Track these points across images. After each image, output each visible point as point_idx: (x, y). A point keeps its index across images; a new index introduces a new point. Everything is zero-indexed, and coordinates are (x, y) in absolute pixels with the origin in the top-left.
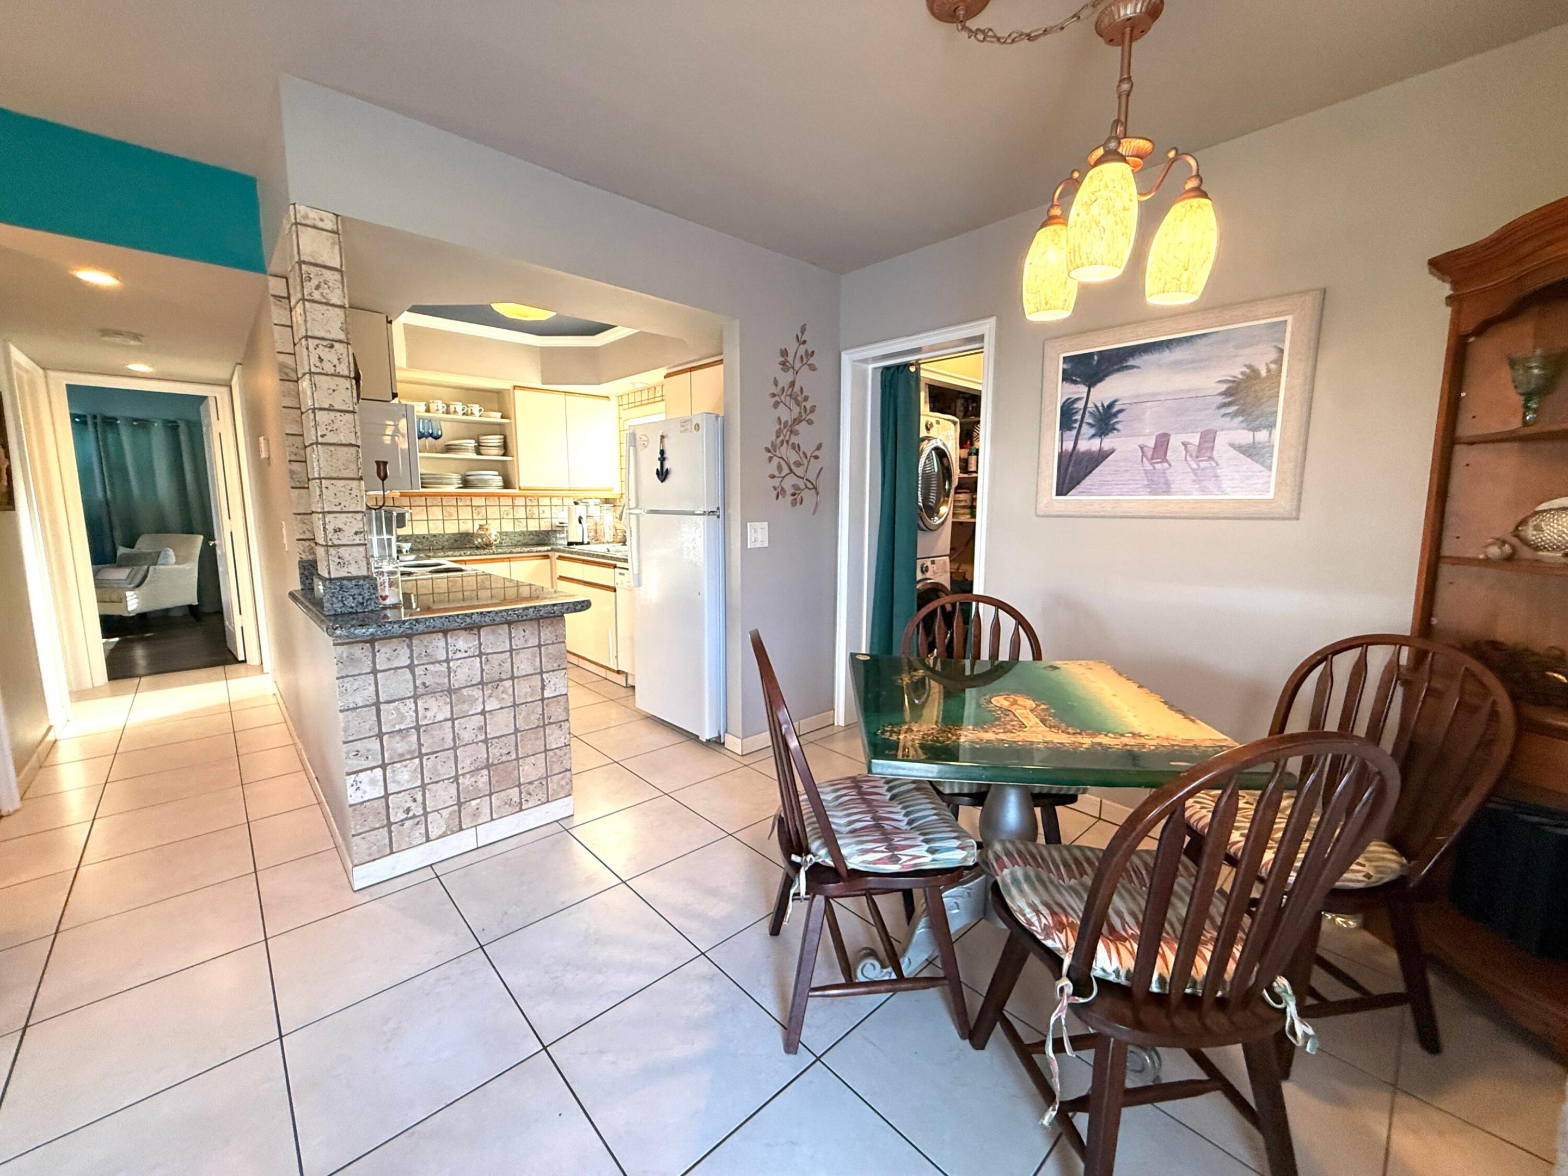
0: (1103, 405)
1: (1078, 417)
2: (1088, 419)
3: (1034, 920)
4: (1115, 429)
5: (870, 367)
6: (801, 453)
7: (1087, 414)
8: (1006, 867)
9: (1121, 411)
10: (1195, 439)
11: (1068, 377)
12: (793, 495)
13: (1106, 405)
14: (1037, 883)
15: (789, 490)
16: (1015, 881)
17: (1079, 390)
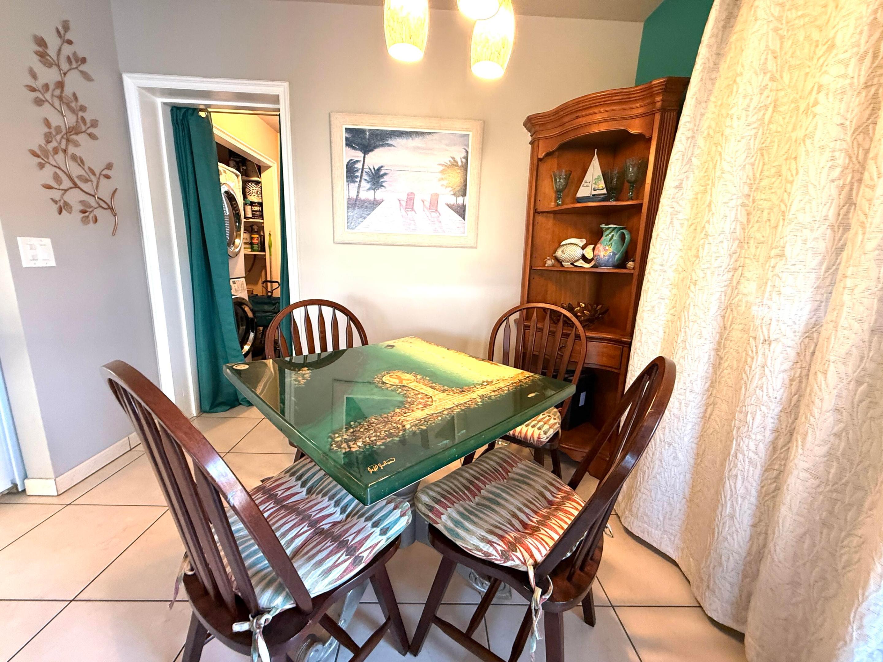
0: (374, 169)
1: (359, 174)
2: (365, 177)
3: (491, 550)
4: (383, 186)
5: (159, 101)
6: (86, 168)
7: (364, 174)
8: (442, 514)
9: (385, 174)
10: (428, 199)
11: (349, 143)
12: (84, 212)
13: (376, 168)
14: (471, 517)
15: (77, 207)
16: (457, 523)
17: (358, 155)
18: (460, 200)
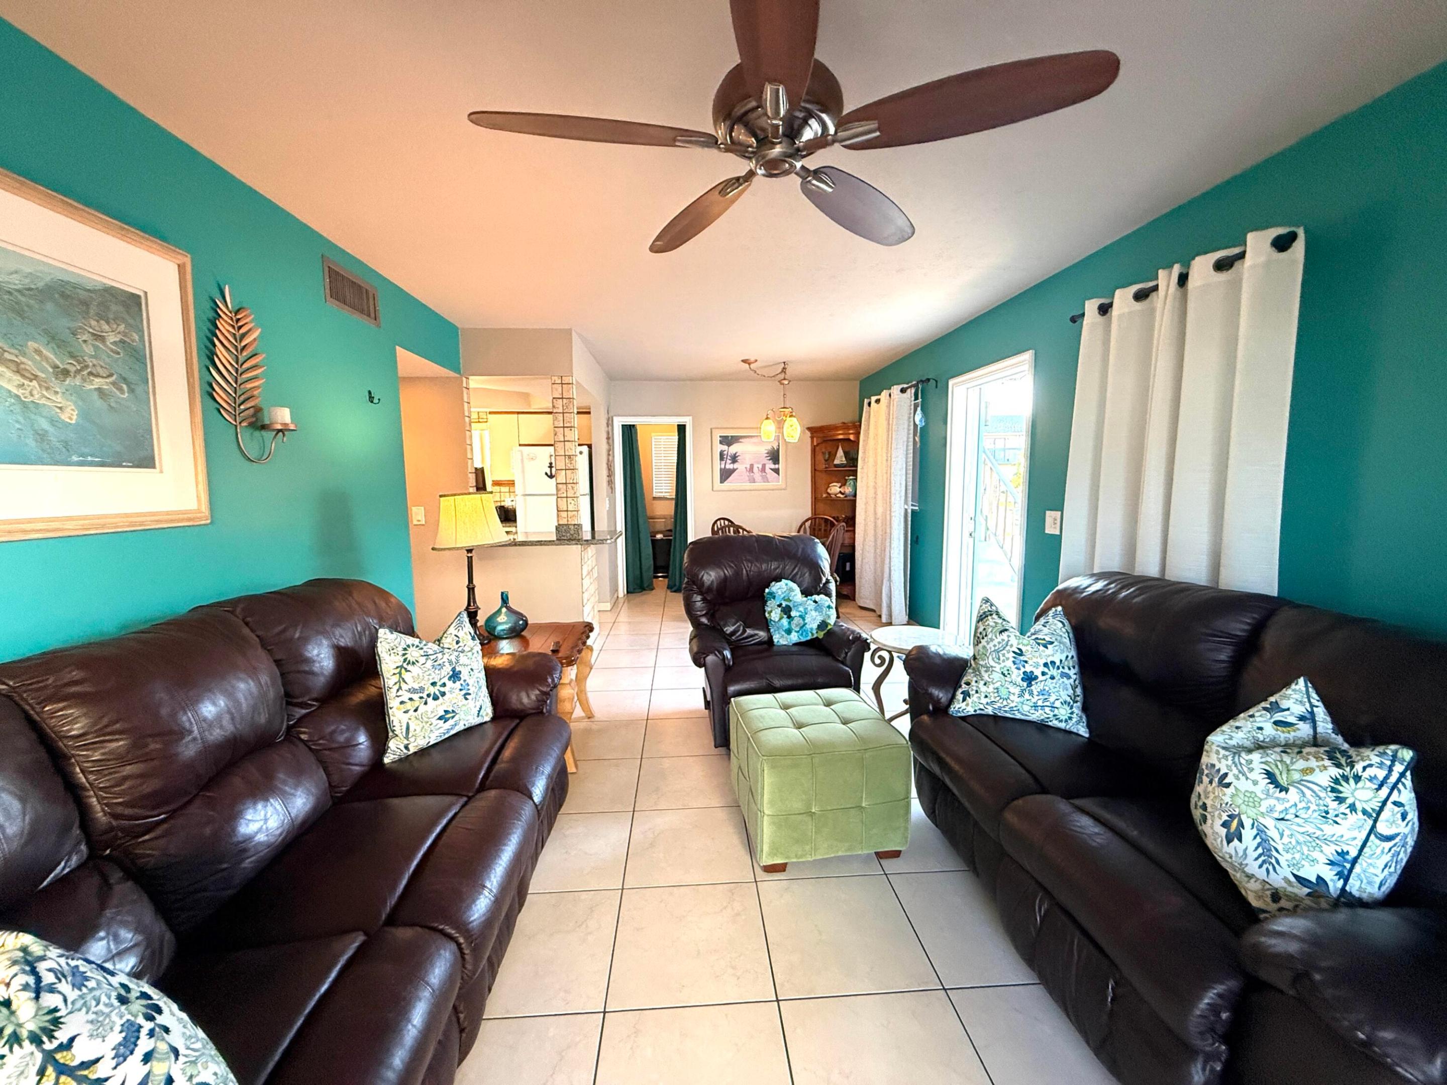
0: (732, 453)
1: (725, 456)
2: (729, 458)
4: (736, 461)
9: (738, 456)
10: (760, 466)
11: (721, 443)
17: (725, 448)
18: (777, 466)
